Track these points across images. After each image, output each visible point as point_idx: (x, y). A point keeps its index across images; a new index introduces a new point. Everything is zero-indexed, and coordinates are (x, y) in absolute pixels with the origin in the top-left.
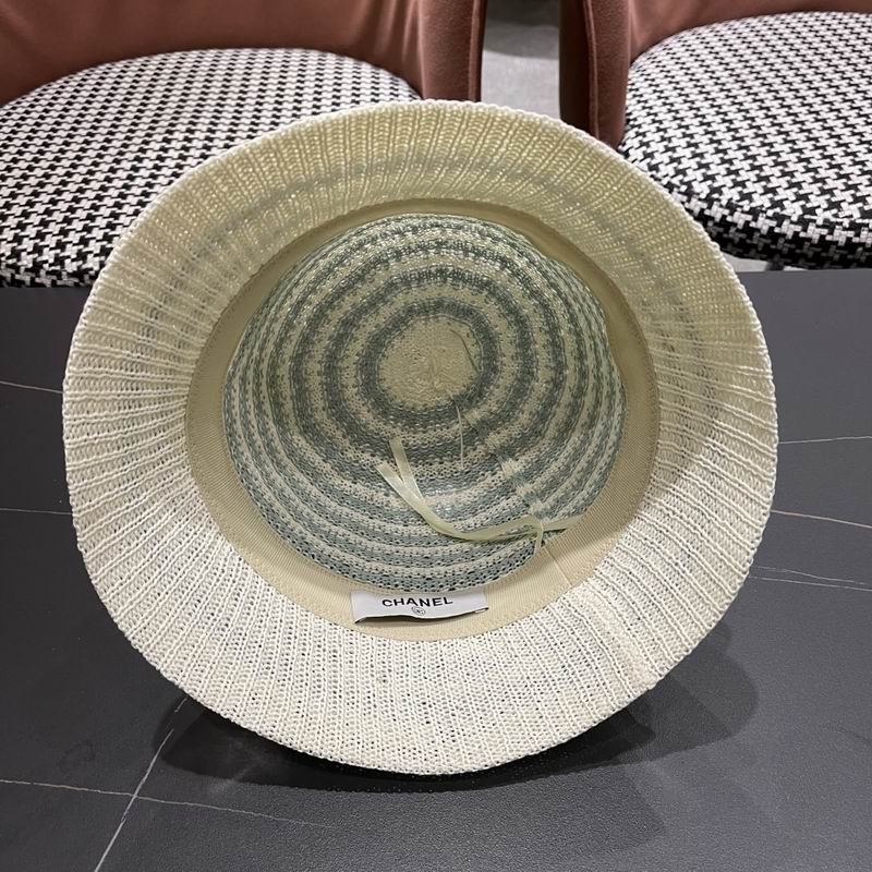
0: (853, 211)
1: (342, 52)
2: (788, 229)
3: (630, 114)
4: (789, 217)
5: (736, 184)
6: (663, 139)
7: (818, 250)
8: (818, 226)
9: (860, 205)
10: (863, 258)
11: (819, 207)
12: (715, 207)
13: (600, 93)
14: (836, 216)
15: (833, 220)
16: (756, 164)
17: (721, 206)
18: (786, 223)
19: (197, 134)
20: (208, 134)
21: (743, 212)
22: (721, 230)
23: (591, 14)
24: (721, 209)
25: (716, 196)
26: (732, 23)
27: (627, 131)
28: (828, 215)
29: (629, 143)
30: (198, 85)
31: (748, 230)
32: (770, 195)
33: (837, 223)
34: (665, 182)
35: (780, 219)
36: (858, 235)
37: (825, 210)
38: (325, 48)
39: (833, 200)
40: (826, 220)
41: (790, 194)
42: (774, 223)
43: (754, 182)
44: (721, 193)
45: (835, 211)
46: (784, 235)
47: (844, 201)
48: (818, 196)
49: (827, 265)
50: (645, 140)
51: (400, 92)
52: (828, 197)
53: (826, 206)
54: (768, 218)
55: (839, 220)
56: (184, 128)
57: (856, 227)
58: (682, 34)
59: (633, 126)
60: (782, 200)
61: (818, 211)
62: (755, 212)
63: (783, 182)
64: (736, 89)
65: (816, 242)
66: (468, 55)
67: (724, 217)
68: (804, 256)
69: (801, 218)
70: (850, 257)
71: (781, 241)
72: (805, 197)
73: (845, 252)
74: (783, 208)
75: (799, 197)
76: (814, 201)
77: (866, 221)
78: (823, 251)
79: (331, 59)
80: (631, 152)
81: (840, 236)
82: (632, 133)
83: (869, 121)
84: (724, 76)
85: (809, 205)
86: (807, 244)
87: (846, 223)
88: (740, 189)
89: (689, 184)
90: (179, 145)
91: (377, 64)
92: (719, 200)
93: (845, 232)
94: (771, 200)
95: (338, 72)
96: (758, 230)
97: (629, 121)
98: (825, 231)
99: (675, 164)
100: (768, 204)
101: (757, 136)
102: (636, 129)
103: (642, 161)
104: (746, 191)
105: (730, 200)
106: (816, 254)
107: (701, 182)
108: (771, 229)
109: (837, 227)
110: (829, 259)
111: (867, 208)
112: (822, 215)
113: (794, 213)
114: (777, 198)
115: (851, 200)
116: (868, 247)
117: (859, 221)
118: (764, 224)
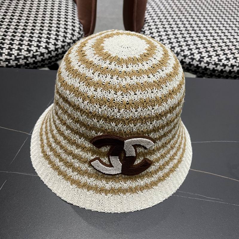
0: (215, 59)
2: (195, 63)
3: (146, 18)
4: (195, 59)
5: (179, 46)
6: (156, 28)
7: (204, 70)
8: (204, 63)
9: (218, 57)
10: (217, 75)
11: (205, 56)
14: (210, 60)
16: (186, 40)
18: (194, 61)
21: (181, 56)
27: (144, 24)
28: (208, 59)
29: (145, 28)
31: (182, 62)
32: (190, 51)
35: (193, 59)
36: (216, 67)
39: (210, 55)
41: (196, 51)
42: (190, 60)
43: (185, 46)
44: (174, 49)
45: (210, 58)
46: (193, 65)
48: (205, 53)
49: (206, 75)
50: (151, 28)
52: (208, 53)
53: (207, 56)
54: (189, 58)
55: (211, 62)
57: (216, 64)
59: (147, 23)
60: (194, 53)
62: (185, 56)
63: (194, 47)
68: (199, 72)
69: (199, 60)
70: (213, 74)
71: (192, 67)
72: (200, 53)
74: (194, 56)
77: (219, 63)
80: (146, 31)
81: (211, 67)
82: (146, 25)
85: (202, 56)
86: (200, 68)
87: (213, 63)
88: (180, 48)
96: (185, 62)
97: (145, 20)
98: (206, 65)
99: (160, 37)
100: (189, 54)
101: (186, 30)
102: (147, 24)
103: (149, 35)
104: (182, 49)
105: (177, 51)
106: (203, 72)
107: (168, 44)
108: (190, 62)
109: (210, 64)
110: (207, 74)
111: (220, 58)
112: (206, 60)
113: (197, 58)
114: (192, 52)
115: (215, 55)
116: (219, 71)
117: (217, 63)
118: (188, 60)
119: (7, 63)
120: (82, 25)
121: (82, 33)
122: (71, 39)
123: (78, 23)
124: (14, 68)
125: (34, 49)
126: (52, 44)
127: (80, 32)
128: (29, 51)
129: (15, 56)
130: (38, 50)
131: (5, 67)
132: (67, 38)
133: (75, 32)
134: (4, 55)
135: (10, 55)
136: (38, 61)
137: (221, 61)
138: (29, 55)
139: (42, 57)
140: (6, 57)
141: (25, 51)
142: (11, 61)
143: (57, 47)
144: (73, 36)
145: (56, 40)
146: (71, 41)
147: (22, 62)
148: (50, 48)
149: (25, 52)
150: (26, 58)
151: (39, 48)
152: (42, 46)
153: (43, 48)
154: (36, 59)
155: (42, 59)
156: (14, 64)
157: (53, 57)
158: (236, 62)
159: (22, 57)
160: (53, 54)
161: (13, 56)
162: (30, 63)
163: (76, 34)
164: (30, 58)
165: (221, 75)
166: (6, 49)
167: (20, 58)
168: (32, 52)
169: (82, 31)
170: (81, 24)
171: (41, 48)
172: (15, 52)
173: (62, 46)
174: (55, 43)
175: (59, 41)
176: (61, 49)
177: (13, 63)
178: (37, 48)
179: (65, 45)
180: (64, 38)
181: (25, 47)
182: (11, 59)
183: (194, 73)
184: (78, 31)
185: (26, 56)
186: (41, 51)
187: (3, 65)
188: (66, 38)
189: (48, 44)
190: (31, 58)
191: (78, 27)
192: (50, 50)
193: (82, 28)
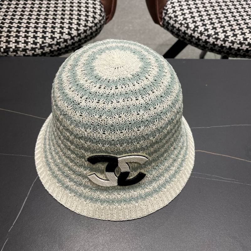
0: (240, 37)
2: (219, 43)
4: (220, 39)
6: (180, 5)
7: (228, 50)
8: (229, 43)
9: (243, 36)
10: (242, 54)
11: (230, 35)
12: (196, 33)
14: (235, 39)
15: (234, 40)
16: (210, 17)
17: (198, 33)
18: (219, 41)
21: (205, 36)
22: (197, 41)
24: (198, 34)
25: (196, 29)
27: (167, 1)
28: (233, 39)
29: (168, 6)
31: (206, 42)
32: (214, 30)
34: (179, 22)
35: (217, 39)
36: (241, 46)
37: (232, 37)
40: (232, 41)
41: (221, 30)
42: (215, 40)
43: (209, 25)
44: (198, 28)
45: (235, 37)
46: (218, 45)
47: (238, 34)
48: (230, 31)
49: (230, 55)
50: (174, 5)
52: (233, 32)
53: (232, 35)
54: (213, 38)
55: (236, 41)
57: (241, 44)
60: (218, 32)
61: (230, 37)
62: (209, 36)
63: (219, 25)
67: (198, 37)
68: (223, 52)
69: (224, 39)
70: (238, 53)
71: (216, 47)
72: (226, 32)
73: (236, 52)
74: (218, 35)
75: (224, 32)
77: (245, 42)
80: (169, 10)
81: (236, 46)
83: (250, 6)
85: (227, 35)
86: (225, 48)
87: (238, 42)
88: (204, 27)
89: (187, 24)
92: (197, 31)
94: (215, 32)
96: (209, 42)
98: (231, 44)
99: (183, 16)
100: (213, 33)
102: (170, 1)
103: (172, 13)
104: (206, 28)
105: (201, 31)
106: (227, 52)
107: (192, 23)
108: (214, 42)
109: (235, 43)
110: (231, 53)
111: (245, 37)
112: (231, 39)
113: (222, 37)
114: (217, 31)
115: (240, 34)
116: (244, 50)
117: (242, 42)
118: (212, 40)
119: (33, 52)
120: (103, 6)
121: (103, 14)
122: (93, 22)
123: (99, 3)
124: (40, 56)
125: (57, 35)
126: (75, 30)
127: (101, 14)
128: (53, 38)
129: (40, 45)
130: (62, 37)
131: (31, 56)
132: (89, 22)
133: (97, 14)
134: (29, 43)
135: (35, 43)
136: (62, 48)
137: (247, 40)
138: (53, 42)
139: (65, 44)
140: (32, 45)
141: (49, 38)
142: (37, 49)
143: (79, 32)
144: (95, 19)
145: (79, 24)
146: (93, 25)
147: (47, 50)
148: (72, 34)
149: (49, 40)
150: (50, 45)
151: (62, 35)
152: (65, 32)
153: (66, 34)
154: (60, 46)
155: (66, 45)
156: (40, 53)
157: (76, 42)
159: (47, 44)
160: (76, 39)
161: (38, 44)
162: (55, 50)
163: (97, 16)
164: (54, 45)
165: (247, 54)
166: (31, 38)
167: (45, 46)
168: (55, 40)
169: (103, 12)
170: (101, 5)
171: (64, 34)
172: (39, 40)
173: (84, 30)
174: (77, 28)
175: (81, 26)
176: (83, 34)
177: (39, 51)
178: (60, 35)
179: (87, 29)
180: (86, 22)
181: (48, 35)
182: (37, 48)
183: (218, 53)
184: (99, 14)
185: (51, 43)
186: (64, 37)
187: (29, 54)
188: (87, 22)
189: (71, 30)
190: (56, 45)
191: (99, 9)
192: (73, 35)
193: (103, 9)
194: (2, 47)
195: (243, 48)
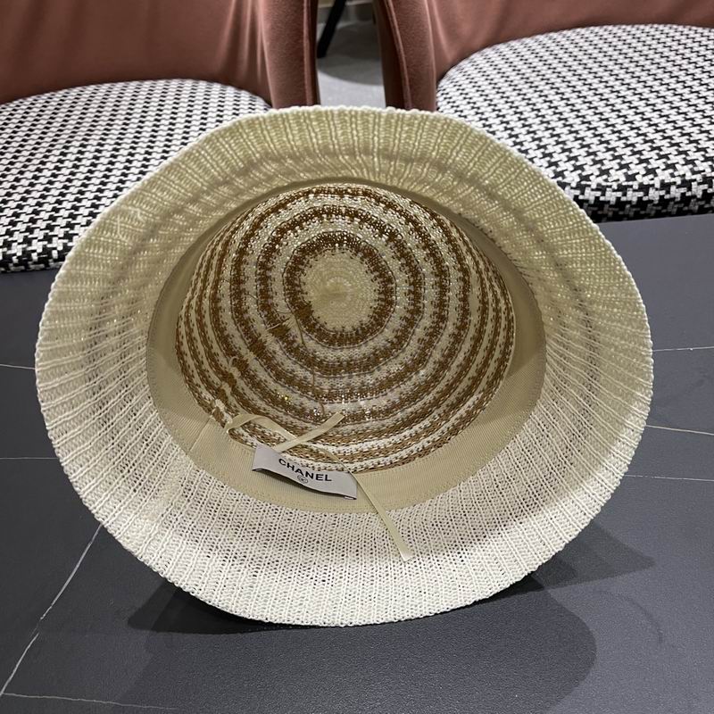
0: (618, 175)
1: (211, 79)
4: (569, 184)
7: (595, 209)
8: (592, 190)
9: (625, 170)
10: (632, 214)
11: (592, 174)
13: (412, 95)
14: (606, 180)
15: (604, 184)
16: (542, 144)
19: (89, 148)
20: (98, 147)
23: (398, 32)
26: (524, 39)
28: (600, 180)
30: (93, 110)
32: (553, 168)
33: (607, 186)
36: (625, 195)
37: (597, 176)
38: (198, 77)
39: (603, 168)
40: (599, 185)
41: (569, 166)
43: (541, 158)
45: (605, 177)
47: (612, 168)
48: (591, 166)
51: (257, 106)
52: (599, 166)
53: (598, 173)
55: (609, 184)
56: (78, 144)
57: (622, 189)
58: (484, 50)
60: (563, 171)
61: (591, 178)
63: (564, 157)
64: (525, 89)
65: (592, 202)
66: (303, 71)
69: (578, 184)
70: (621, 213)
72: (581, 167)
73: (616, 209)
74: (564, 177)
75: (576, 168)
76: (588, 170)
77: (630, 183)
78: (599, 210)
79: (202, 85)
81: (611, 196)
84: (516, 79)
85: (584, 174)
87: (615, 186)
90: (73, 157)
91: (240, 87)
93: (614, 193)
94: (555, 171)
95: (207, 94)
98: (598, 194)
100: (551, 175)
101: (542, 122)
109: (608, 189)
110: (606, 215)
111: (630, 173)
112: (594, 182)
113: (573, 180)
114: (559, 170)
115: (617, 167)
116: (634, 204)
117: (625, 184)
137: (635, 180)
158: (672, 175)
165: (643, 212)
194: (55, 249)
195: (629, 199)
